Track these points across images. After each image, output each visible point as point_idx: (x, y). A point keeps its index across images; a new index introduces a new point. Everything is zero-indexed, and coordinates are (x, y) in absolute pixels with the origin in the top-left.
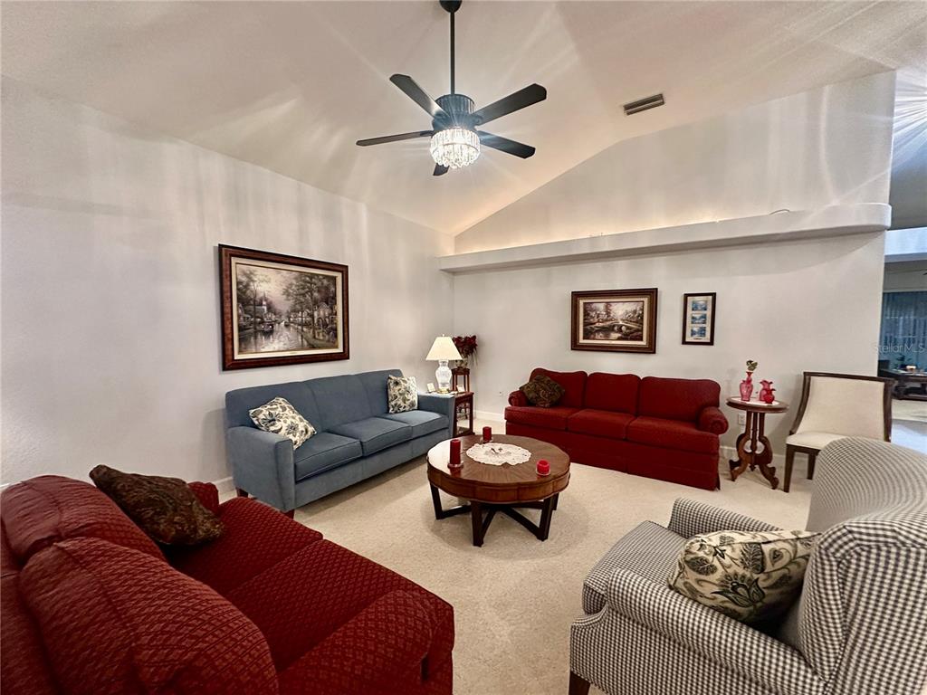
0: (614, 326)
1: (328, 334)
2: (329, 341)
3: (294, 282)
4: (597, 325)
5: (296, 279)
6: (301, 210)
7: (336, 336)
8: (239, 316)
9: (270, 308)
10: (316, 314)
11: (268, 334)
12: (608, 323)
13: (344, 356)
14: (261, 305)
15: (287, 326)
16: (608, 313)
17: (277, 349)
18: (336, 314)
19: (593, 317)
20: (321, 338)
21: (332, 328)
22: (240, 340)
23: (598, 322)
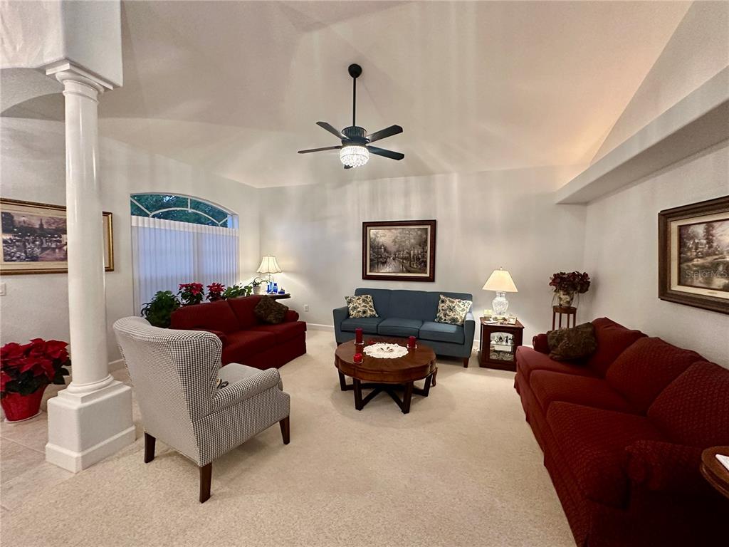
0: (718, 264)
1: (420, 264)
2: (420, 269)
3: (399, 235)
4: (695, 262)
5: (400, 233)
6: (407, 194)
7: (426, 266)
8: (370, 254)
9: (385, 249)
10: (412, 252)
11: (384, 263)
12: (710, 259)
13: (431, 279)
14: (381, 248)
15: (394, 259)
16: (710, 242)
17: (388, 271)
18: (426, 252)
19: (690, 249)
20: (415, 267)
21: (423, 261)
22: (370, 266)
23: (697, 257)
